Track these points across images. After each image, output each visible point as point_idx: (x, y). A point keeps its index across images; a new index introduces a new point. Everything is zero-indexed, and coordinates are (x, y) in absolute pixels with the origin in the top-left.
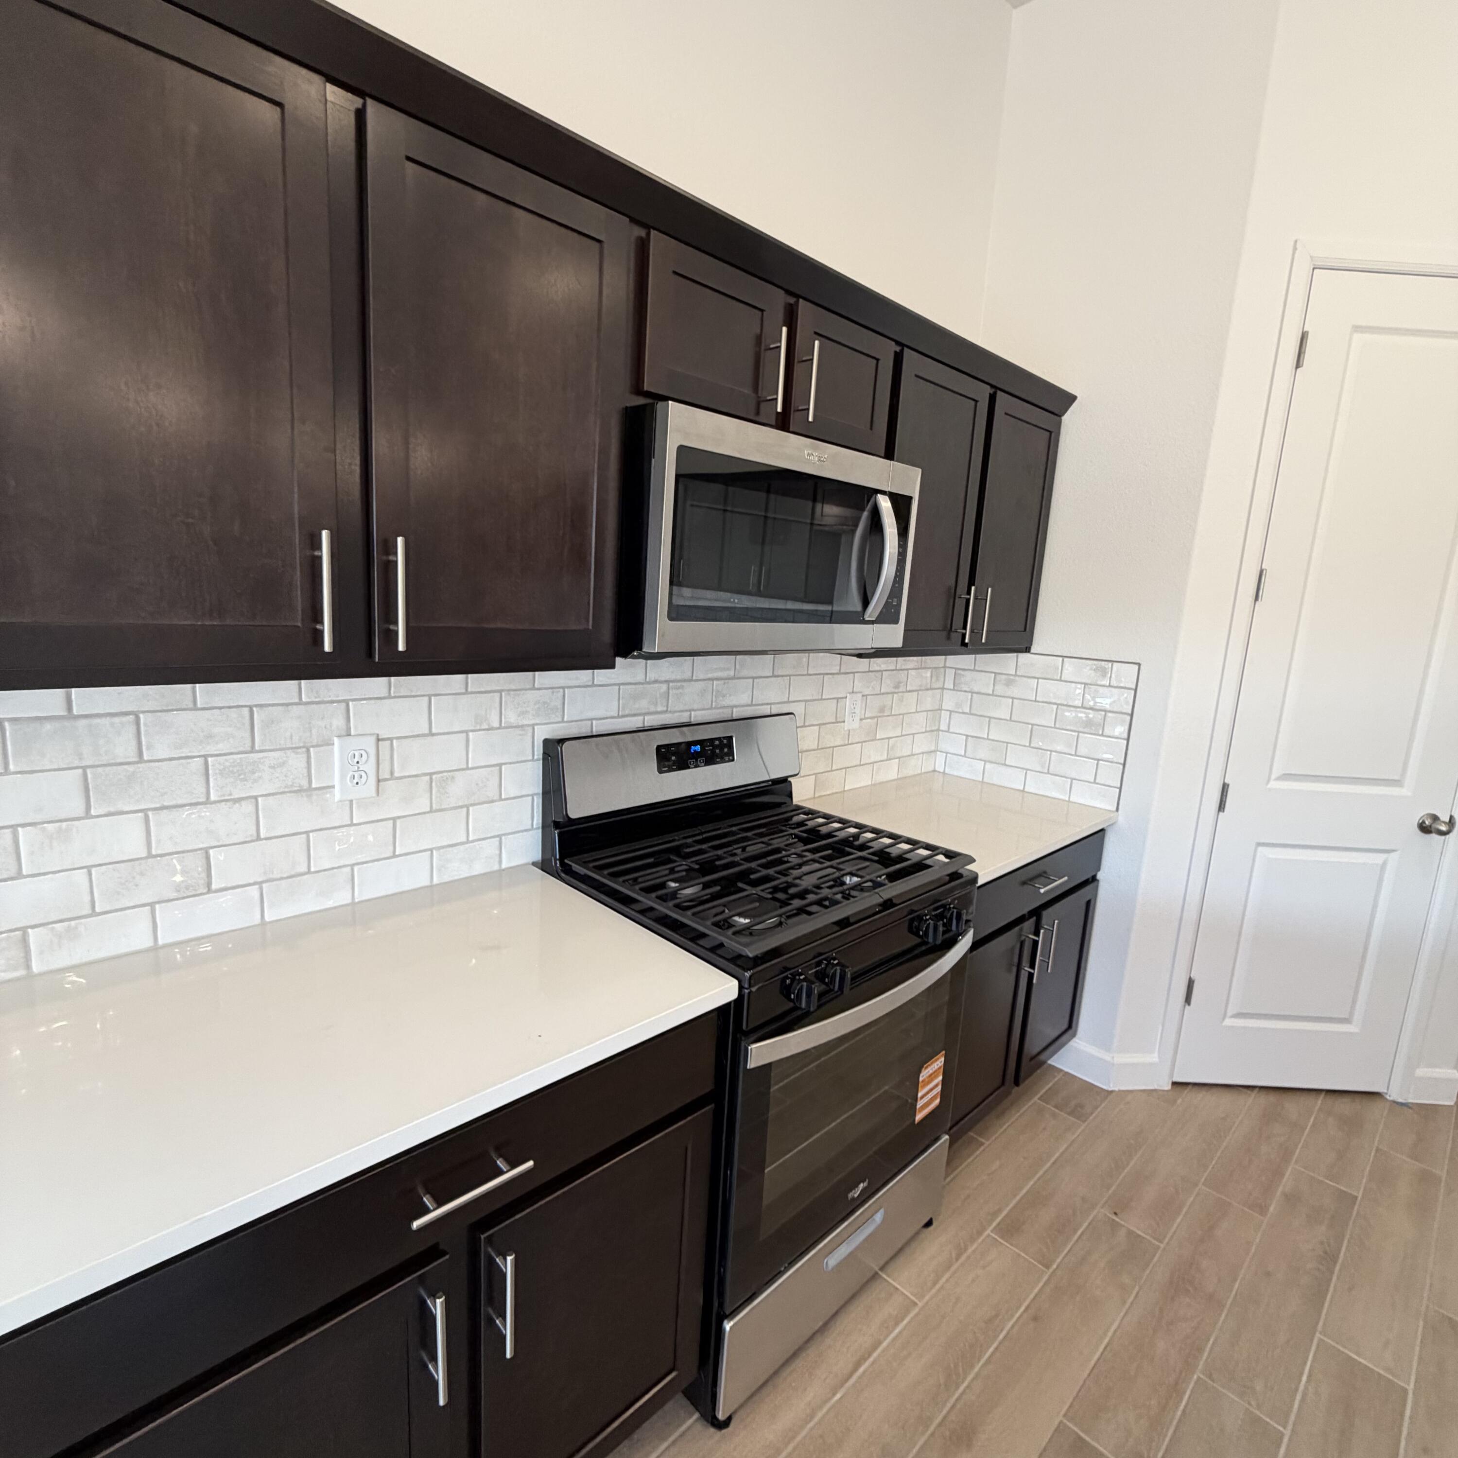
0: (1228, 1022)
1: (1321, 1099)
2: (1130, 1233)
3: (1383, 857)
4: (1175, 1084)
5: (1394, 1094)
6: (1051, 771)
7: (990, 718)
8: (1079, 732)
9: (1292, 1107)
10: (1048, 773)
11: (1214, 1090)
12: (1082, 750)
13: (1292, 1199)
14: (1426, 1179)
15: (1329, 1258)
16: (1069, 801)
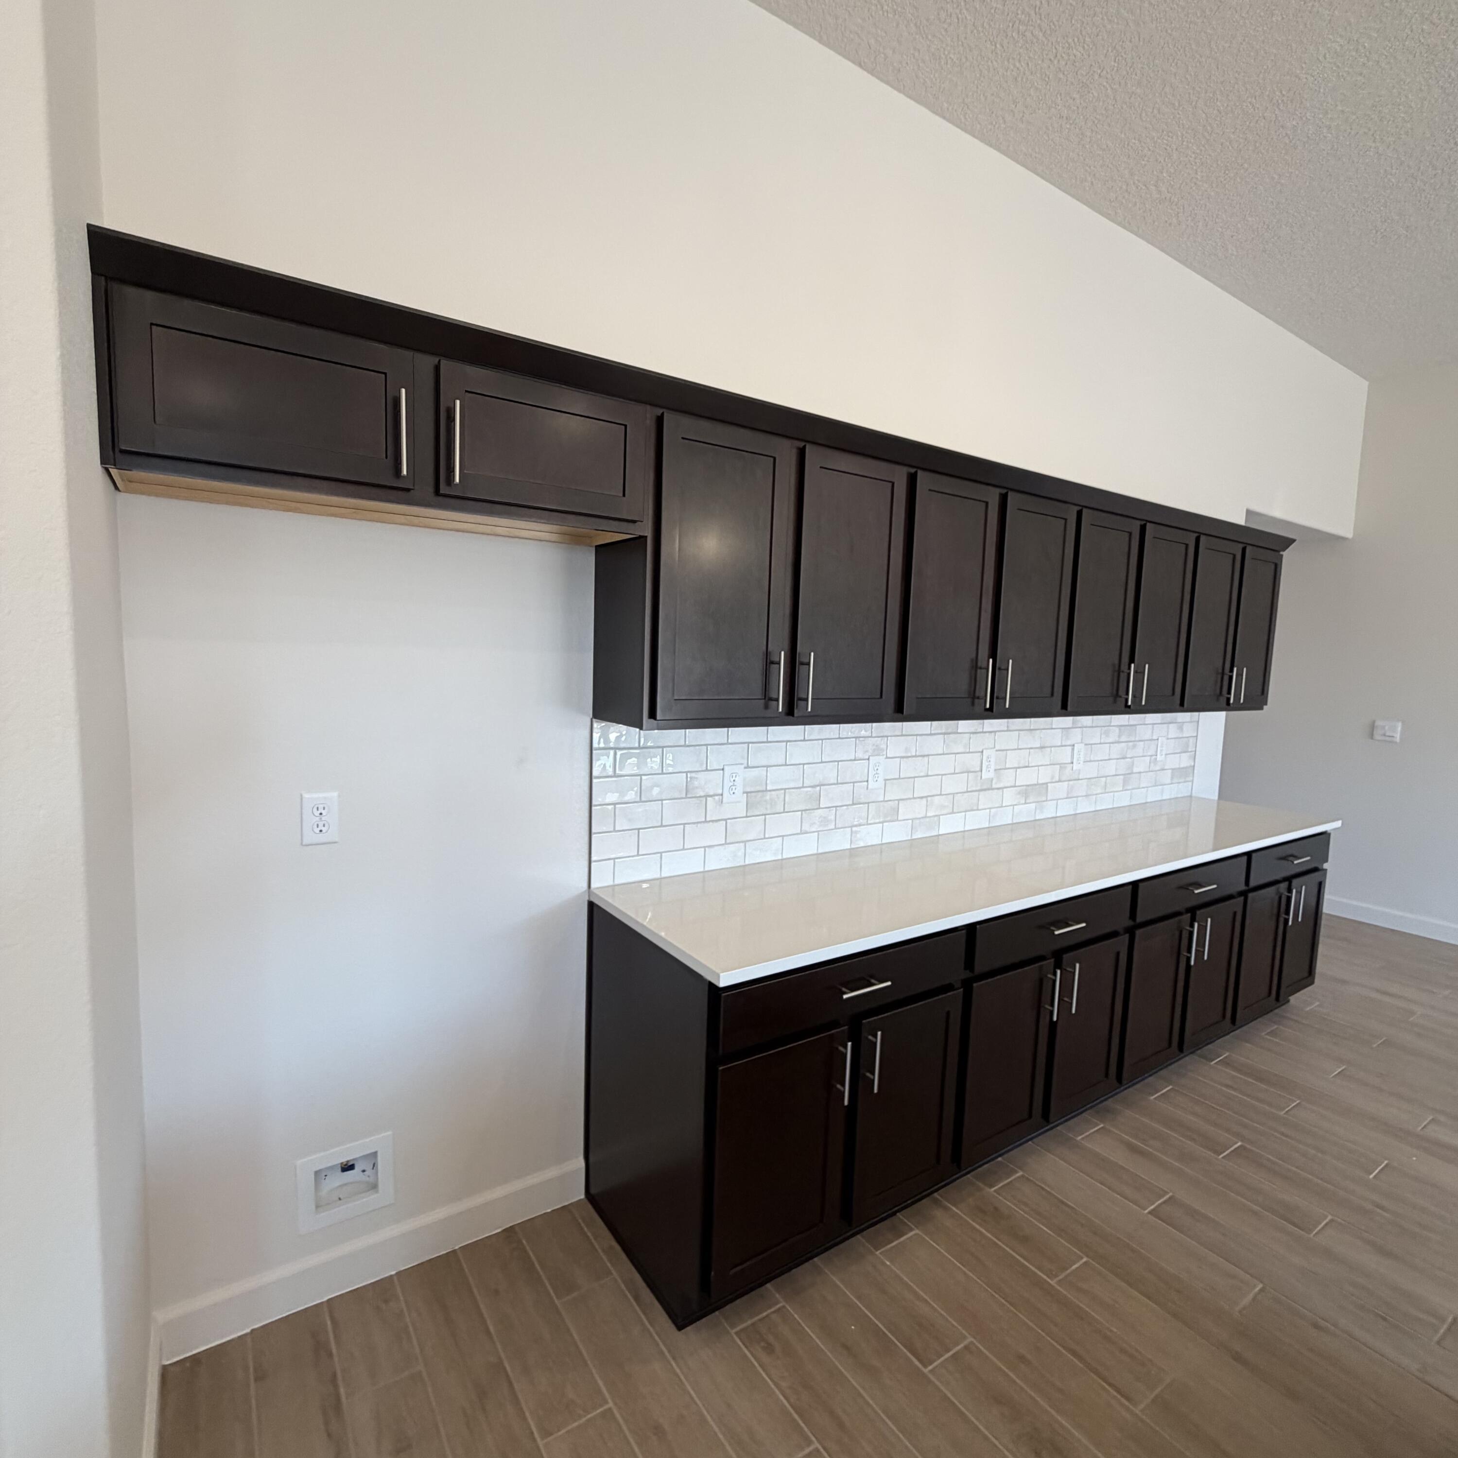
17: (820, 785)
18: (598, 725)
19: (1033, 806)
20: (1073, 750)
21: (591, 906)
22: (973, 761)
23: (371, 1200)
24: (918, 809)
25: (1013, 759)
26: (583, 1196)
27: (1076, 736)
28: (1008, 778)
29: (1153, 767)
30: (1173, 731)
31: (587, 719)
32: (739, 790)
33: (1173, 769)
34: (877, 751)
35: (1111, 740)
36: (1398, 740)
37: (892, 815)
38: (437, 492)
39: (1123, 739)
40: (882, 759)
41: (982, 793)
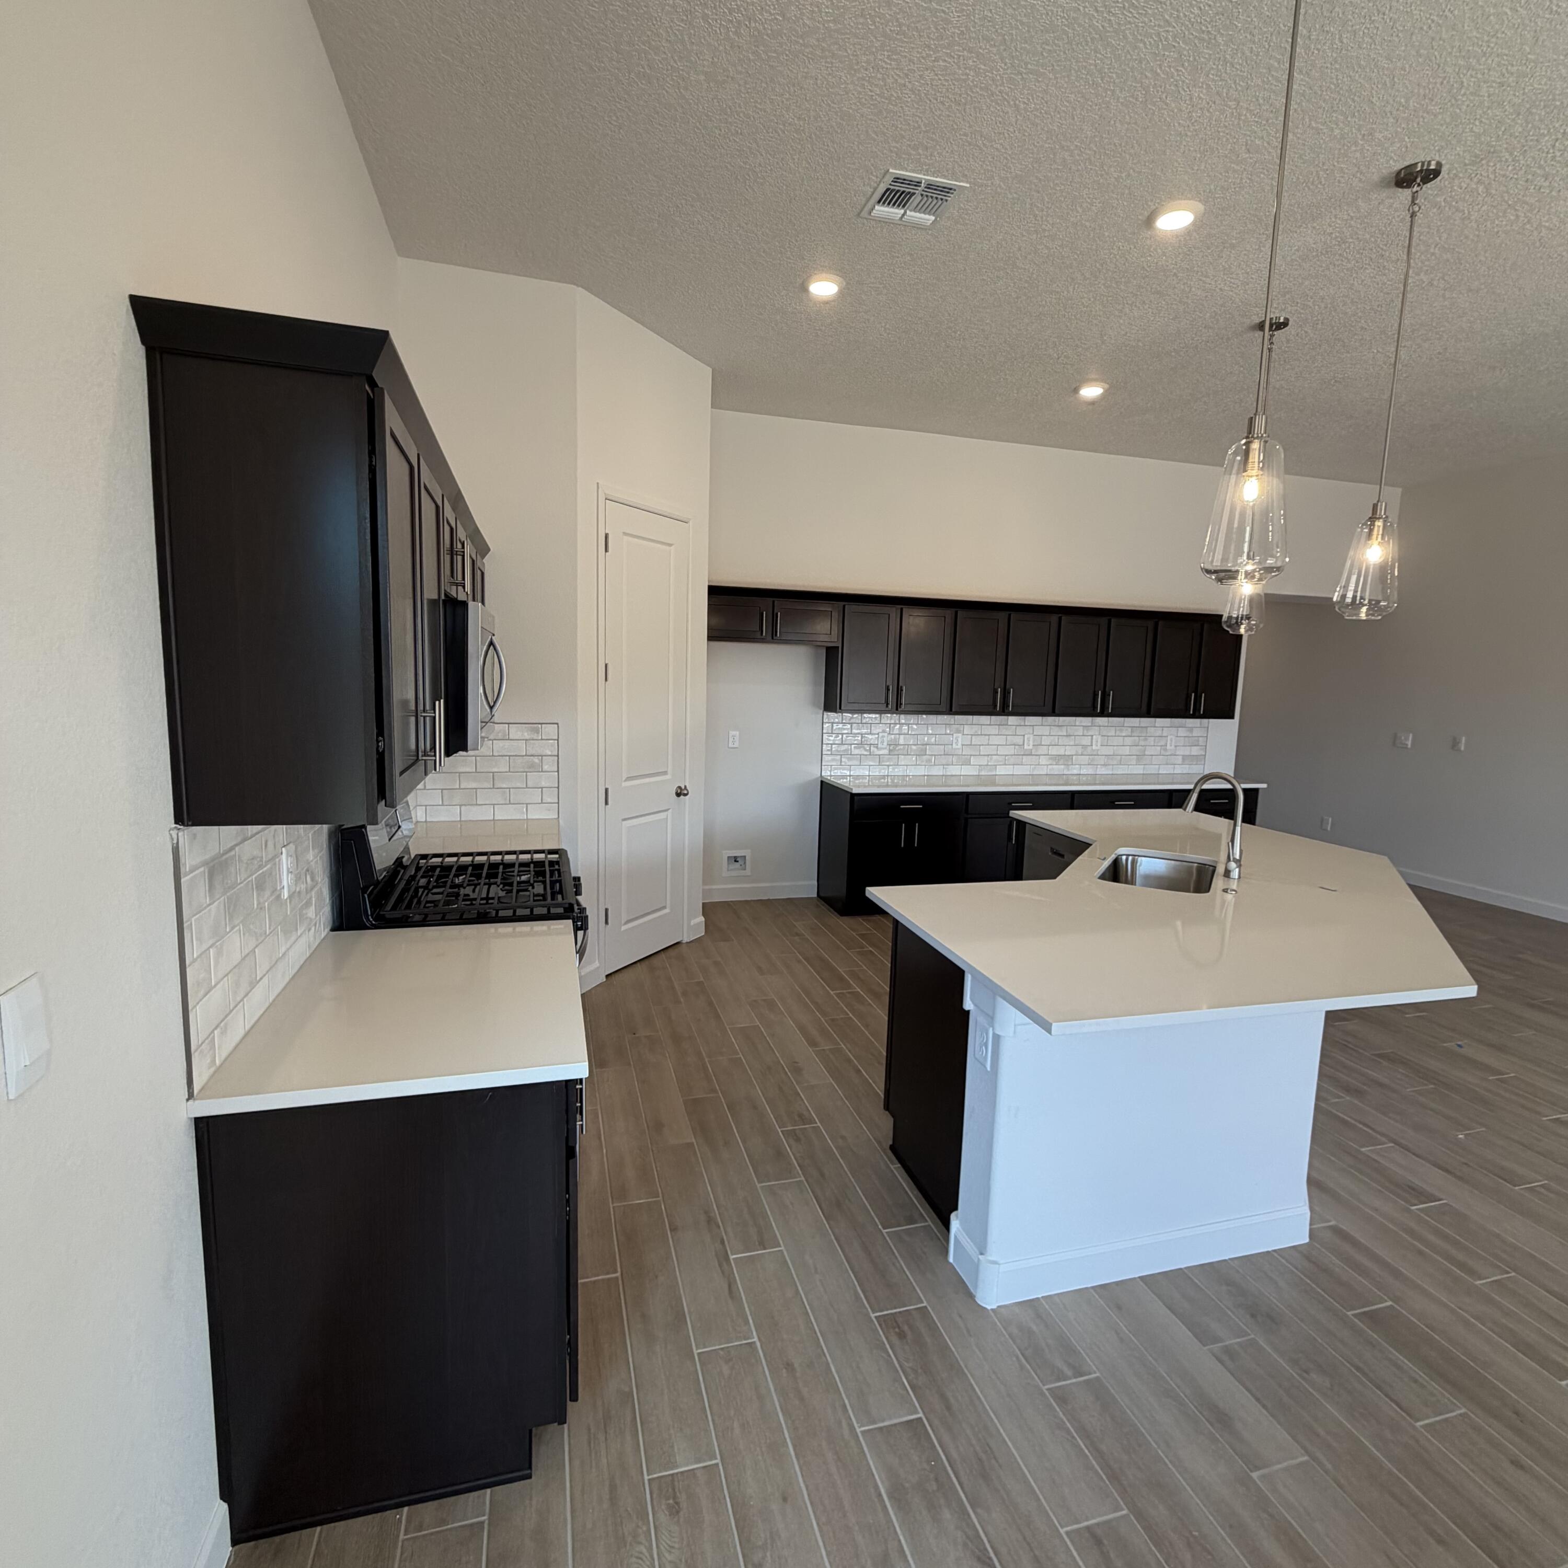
0: (623, 928)
1: (663, 955)
2: (646, 1037)
3: (665, 813)
4: (607, 976)
5: (686, 940)
6: (512, 801)
7: (460, 773)
8: (526, 772)
9: (655, 961)
10: (510, 804)
11: (623, 971)
12: (530, 784)
13: (685, 994)
14: (716, 964)
15: (711, 1004)
16: (527, 819)
17: (926, 744)
18: (825, 713)
19: (1062, 766)
20: (1092, 739)
21: (822, 782)
22: (1018, 740)
23: (742, 873)
24: (984, 761)
25: (1046, 741)
26: (815, 895)
27: (1094, 731)
28: (1042, 750)
29: (1163, 752)
30: (1182, 732)
31: (822, 711)
32: (885, 743)
33: (1183, 756)
34: (958, 731)
35: (1124, 734)
36: (1409, 746)
37: (968, 763)
38: (773, 638)
39: (1134, 734)
40: (960, 735)
41: (1024, 757)
